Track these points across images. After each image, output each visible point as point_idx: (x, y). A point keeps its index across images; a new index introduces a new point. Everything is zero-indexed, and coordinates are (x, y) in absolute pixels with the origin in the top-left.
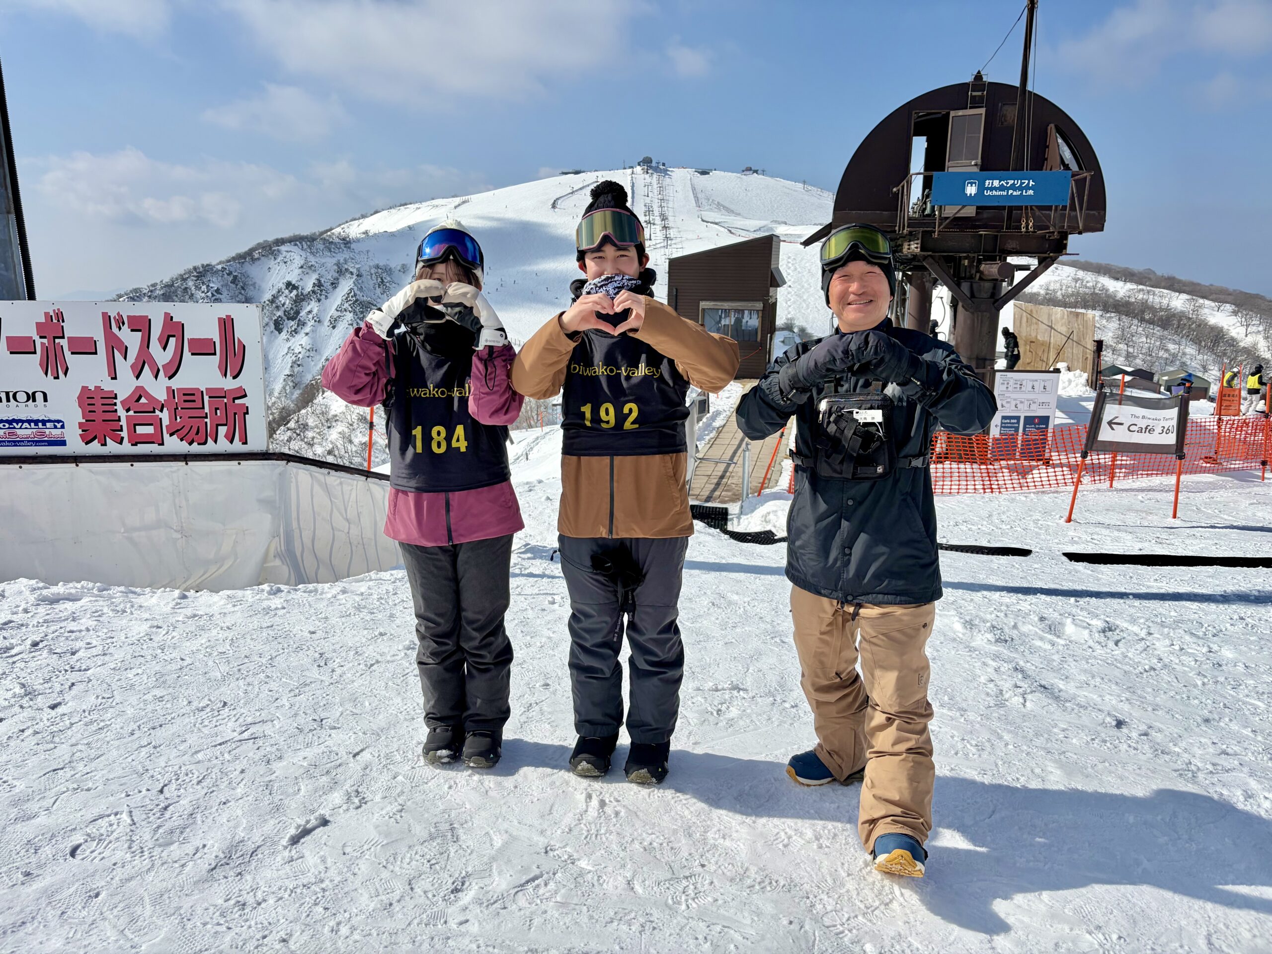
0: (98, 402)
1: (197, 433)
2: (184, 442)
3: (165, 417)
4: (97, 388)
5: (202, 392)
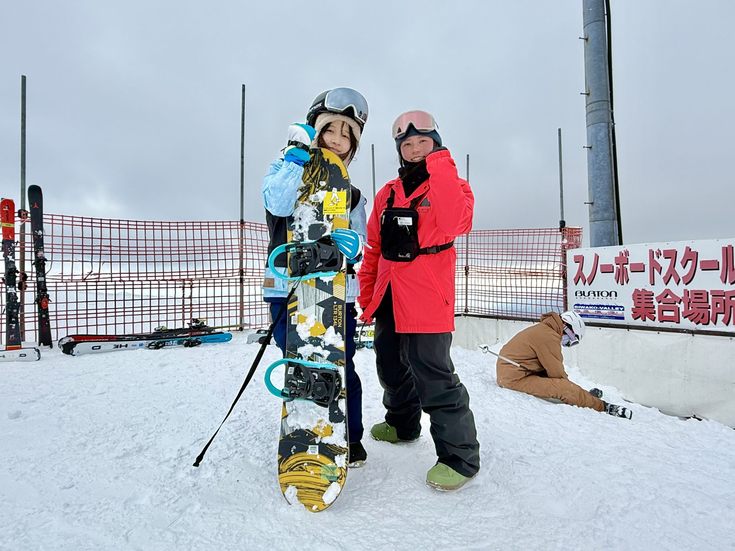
0: (644, 297)
2: (693, 322)
3: (682, 307)
4: (643, 290)
5: (708, 293)
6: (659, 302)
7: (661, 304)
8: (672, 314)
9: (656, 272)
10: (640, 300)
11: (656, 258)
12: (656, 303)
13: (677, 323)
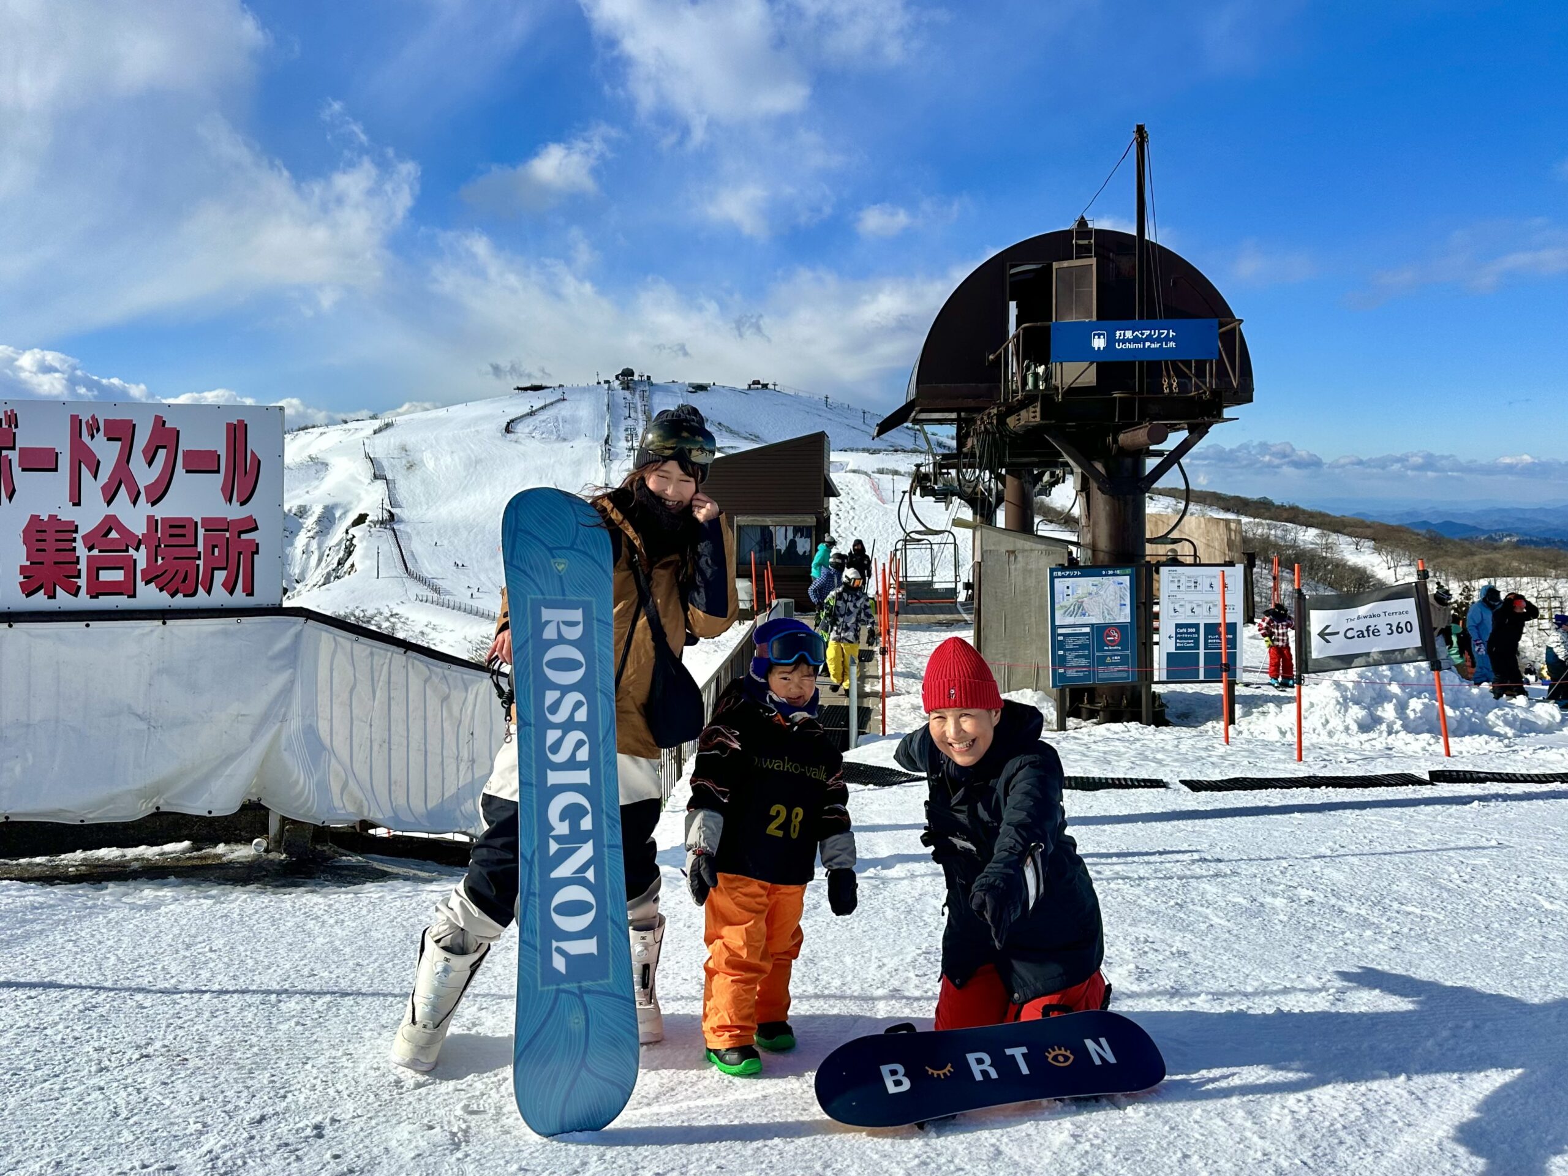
0: (51, 536)
1: (184, 581)
2: (165, 592)
3: (141, 557)
4: (52, 517)
5: (196, 523)
6: (90, 549)
7: (95, 552)
8: (118, 576)
9: (86, 473)
10: (41, 545)
11: (86, 437)
12: (82, 552)
13: (129, 597)
